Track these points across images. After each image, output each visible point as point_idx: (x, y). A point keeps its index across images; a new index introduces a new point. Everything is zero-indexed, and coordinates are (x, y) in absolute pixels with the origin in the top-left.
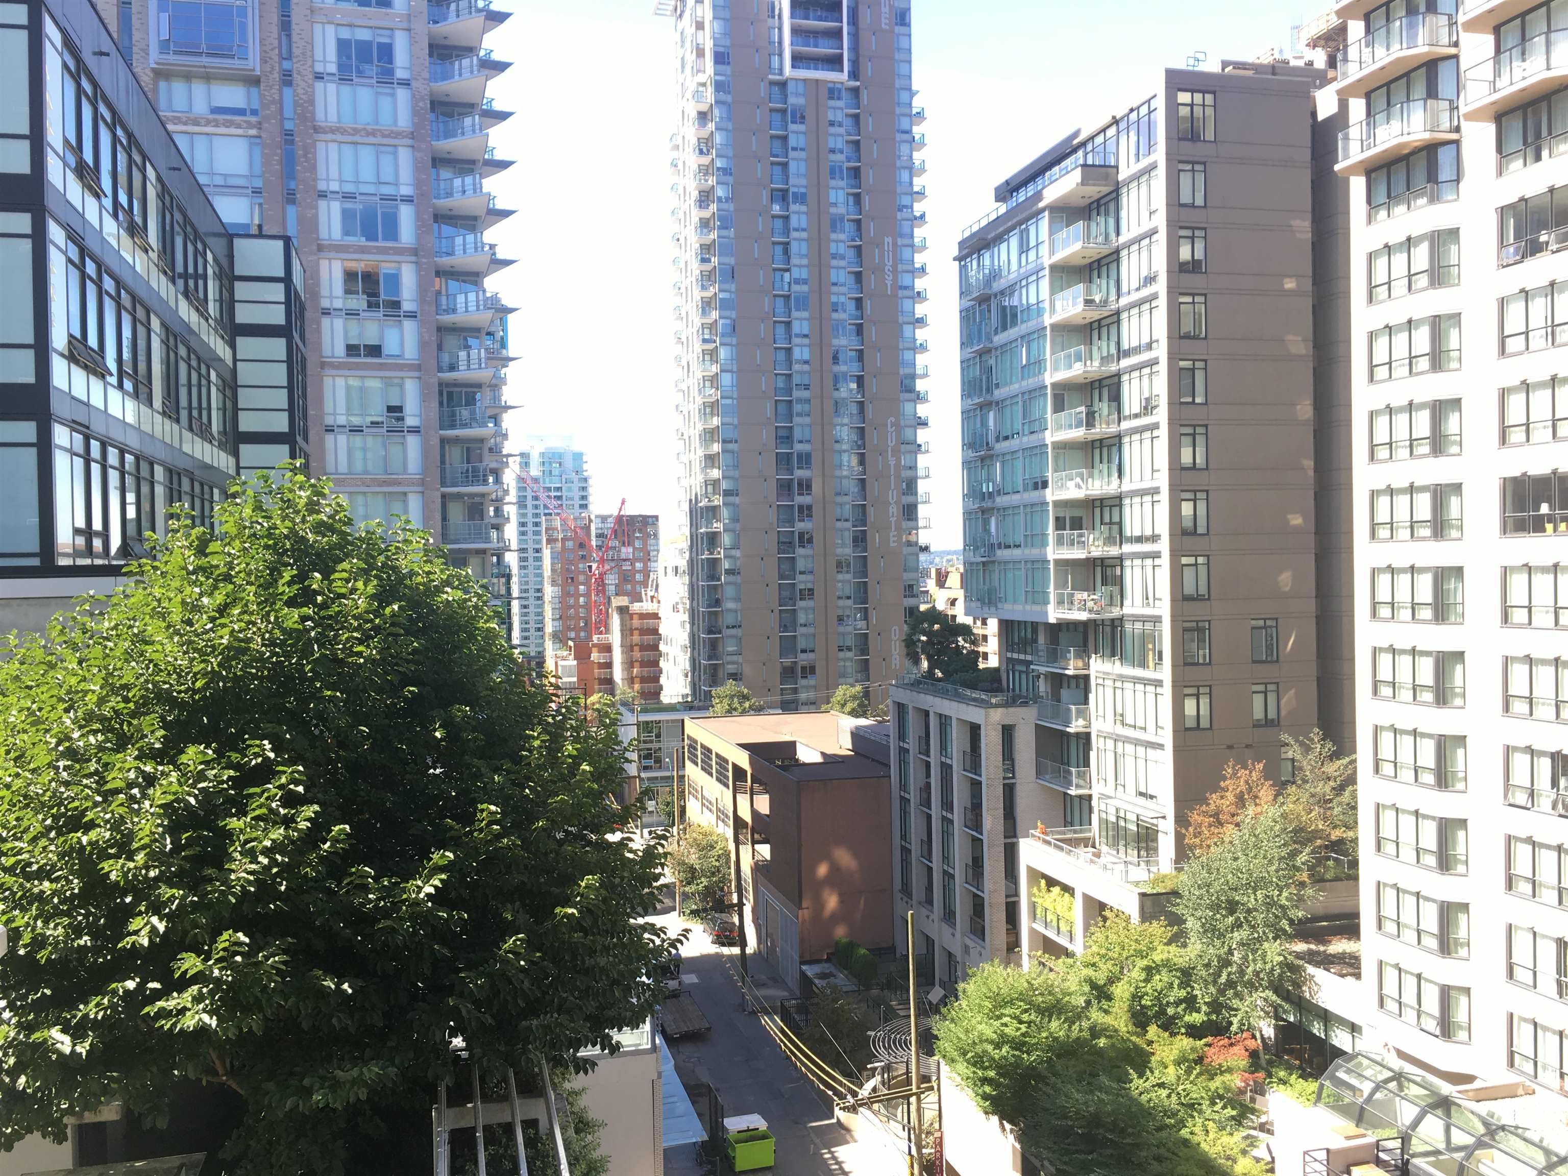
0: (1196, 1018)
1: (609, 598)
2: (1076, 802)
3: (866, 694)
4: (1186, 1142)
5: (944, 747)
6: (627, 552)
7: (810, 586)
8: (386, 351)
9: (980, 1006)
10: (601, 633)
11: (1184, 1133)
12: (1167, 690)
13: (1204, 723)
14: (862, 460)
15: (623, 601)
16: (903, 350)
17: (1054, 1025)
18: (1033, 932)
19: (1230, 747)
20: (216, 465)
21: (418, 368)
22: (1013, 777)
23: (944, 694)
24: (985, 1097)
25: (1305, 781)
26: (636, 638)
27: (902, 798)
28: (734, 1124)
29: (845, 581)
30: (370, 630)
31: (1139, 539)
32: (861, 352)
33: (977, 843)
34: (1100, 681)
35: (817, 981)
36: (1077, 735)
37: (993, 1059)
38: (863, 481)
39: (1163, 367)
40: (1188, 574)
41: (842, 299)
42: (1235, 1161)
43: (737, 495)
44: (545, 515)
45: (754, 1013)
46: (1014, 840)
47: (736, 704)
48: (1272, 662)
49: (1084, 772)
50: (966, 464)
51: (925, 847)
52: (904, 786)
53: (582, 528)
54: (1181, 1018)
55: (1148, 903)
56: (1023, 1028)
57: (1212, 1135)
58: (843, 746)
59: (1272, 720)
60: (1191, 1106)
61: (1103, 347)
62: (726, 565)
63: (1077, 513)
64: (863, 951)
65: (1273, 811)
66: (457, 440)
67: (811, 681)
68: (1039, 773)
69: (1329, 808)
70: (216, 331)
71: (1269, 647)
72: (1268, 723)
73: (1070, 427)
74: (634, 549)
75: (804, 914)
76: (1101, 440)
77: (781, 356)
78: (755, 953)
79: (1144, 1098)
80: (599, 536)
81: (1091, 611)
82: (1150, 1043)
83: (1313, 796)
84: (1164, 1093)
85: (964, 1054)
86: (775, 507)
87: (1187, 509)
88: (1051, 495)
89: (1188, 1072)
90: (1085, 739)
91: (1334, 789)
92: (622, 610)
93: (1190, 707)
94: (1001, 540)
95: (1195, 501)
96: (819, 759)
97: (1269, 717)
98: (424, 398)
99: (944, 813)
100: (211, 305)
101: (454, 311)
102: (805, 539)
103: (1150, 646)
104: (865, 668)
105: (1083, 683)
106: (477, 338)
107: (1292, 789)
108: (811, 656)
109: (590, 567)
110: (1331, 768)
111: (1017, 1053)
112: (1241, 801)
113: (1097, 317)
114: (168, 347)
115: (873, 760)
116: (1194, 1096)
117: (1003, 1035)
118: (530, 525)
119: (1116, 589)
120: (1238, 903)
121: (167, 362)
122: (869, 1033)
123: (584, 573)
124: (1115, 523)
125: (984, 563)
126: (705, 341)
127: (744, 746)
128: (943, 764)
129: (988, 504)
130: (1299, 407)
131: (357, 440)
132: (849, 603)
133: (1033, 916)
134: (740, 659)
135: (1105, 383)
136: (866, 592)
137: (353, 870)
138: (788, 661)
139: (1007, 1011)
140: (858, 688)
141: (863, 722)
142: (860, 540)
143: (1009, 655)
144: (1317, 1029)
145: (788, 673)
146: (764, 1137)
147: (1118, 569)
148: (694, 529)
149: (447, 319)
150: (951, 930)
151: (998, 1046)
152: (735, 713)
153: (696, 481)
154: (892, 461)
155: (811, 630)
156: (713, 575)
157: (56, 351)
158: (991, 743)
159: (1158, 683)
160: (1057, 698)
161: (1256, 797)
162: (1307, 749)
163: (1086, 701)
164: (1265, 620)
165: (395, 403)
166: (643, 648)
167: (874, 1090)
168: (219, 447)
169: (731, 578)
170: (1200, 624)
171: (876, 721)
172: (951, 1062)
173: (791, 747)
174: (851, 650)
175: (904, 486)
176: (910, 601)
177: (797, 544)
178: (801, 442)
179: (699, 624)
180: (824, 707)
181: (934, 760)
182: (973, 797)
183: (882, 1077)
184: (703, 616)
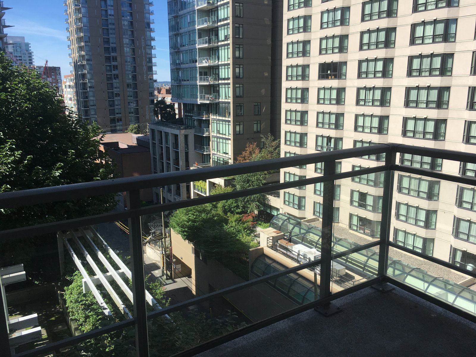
0: (239, 210)
2: (206, 156)
3: (139, 127)
4: (238, 240)
5: (167, 142)
7: (118, 92)
11: (237, 238)
12: (231, 123)
13: (241, 132)
14: (133, 50)
16: (146, 13)
17: (203, 215)
18: (194, 192)
19: (248, 139)
22: (188, 150)
23: (166, 126)
24: (185, 235)
25: (267, 147)
27: (154, 158)
29: (130, 91)
31: (224, 79)
32: (131, 13)
33: (178, 169)
34: (213, 121)
36: (206, 137)
37: (186, 225)
38: (134, 58)
39: (231, 26)
40: (238, 90)
42: (250, 243)
43: (91, 61)
46: (189, 168)
48: (259, 115)
49: (208, 148)
50: (171, 54)
51: (162, 171)
52: (154, 154)
54: (235, 211)
55: (227, 182)
56: (195, 217)
57: (244, 237)
58: (134, 143)
59: (259, 131)
60: (239, 231)
61: (214, 18)
62: (89, 85)
63: (206, 71)
64: (144, 202)
65: (259, 155)
67: (120, 123)
68: (195, 149)
69: (273, 154)
71: (258, 111)
72: (258, 132)
73: (203, 43)
74: (52, 79)
76: (213, 48)
77: (104, 13)
79: (227, 230)
81: (210, 101)
82: (228, 217)
83: (269, 151)
84: (232, 228)
85: (179, 225)
86: (105, 66)
87: (237, 70)
88: (198, 65)
89: (238, 223)
90: (208, 138)
91: (274, 149)
93: (238, 128)
94: (183, 78)
95: (239, 68)
96: (127, 147)
97: (258, 130)
99: (167, 161)
102: (116, 77)
103: (227, 111)
104: (138, 119)
105: (208, 122)
107: (263, 150)
108: (120, 115)
110: (274, 144)
111: (193, 223)
112: (251, 153)
113: (211, 8)
115: (144, 147)
116: (240, 229)
117: (189, 219)
119: (217, 94)
120: (250, 180)
122: (148, 224)
124: (217, 74)
125: (178, 86)
126: (76, 5)
128: (166, 147)
129: (178, 67)
130: (267, 40)
132: (132, 98)
133: (194, 188)
134: (96, 116)
135: (214, 30)
136: (137, 94)
137: (36, 168)
138: (112, 117)
139: (190, 213)
140: (136, 125)
141: (140, 135)
142: (134, 77)
143: (186, 114)
144: (268, 211)
145: (113, 121)
147: (218, 88)
148: (76, 73)
150: (170, 194)
151: (188, 222)
153: (76, 55)
154: (144, 52)
155: (120, 107)
156: (84, 89)
158: (181, 140)
159: (229, 121)
160: (200, 126)
161: (255, 152)
162: (267, 138)
163: (209, 127)
164: (257, 103)
167: (151, 238)
169: (92, 89)
170: (241, 104)
171: (144, 135)
172: (174, 228)
173: (117, 143)
174: (133, 113)
175: (148, 60)
176: (151, 98)
177: (113, 78)
178: (112, 43)
179: (80, 105)
180: (126, 131)
181: (164, 145)
182: (176, 156)
183: (153, 235)
184: (82, 102)
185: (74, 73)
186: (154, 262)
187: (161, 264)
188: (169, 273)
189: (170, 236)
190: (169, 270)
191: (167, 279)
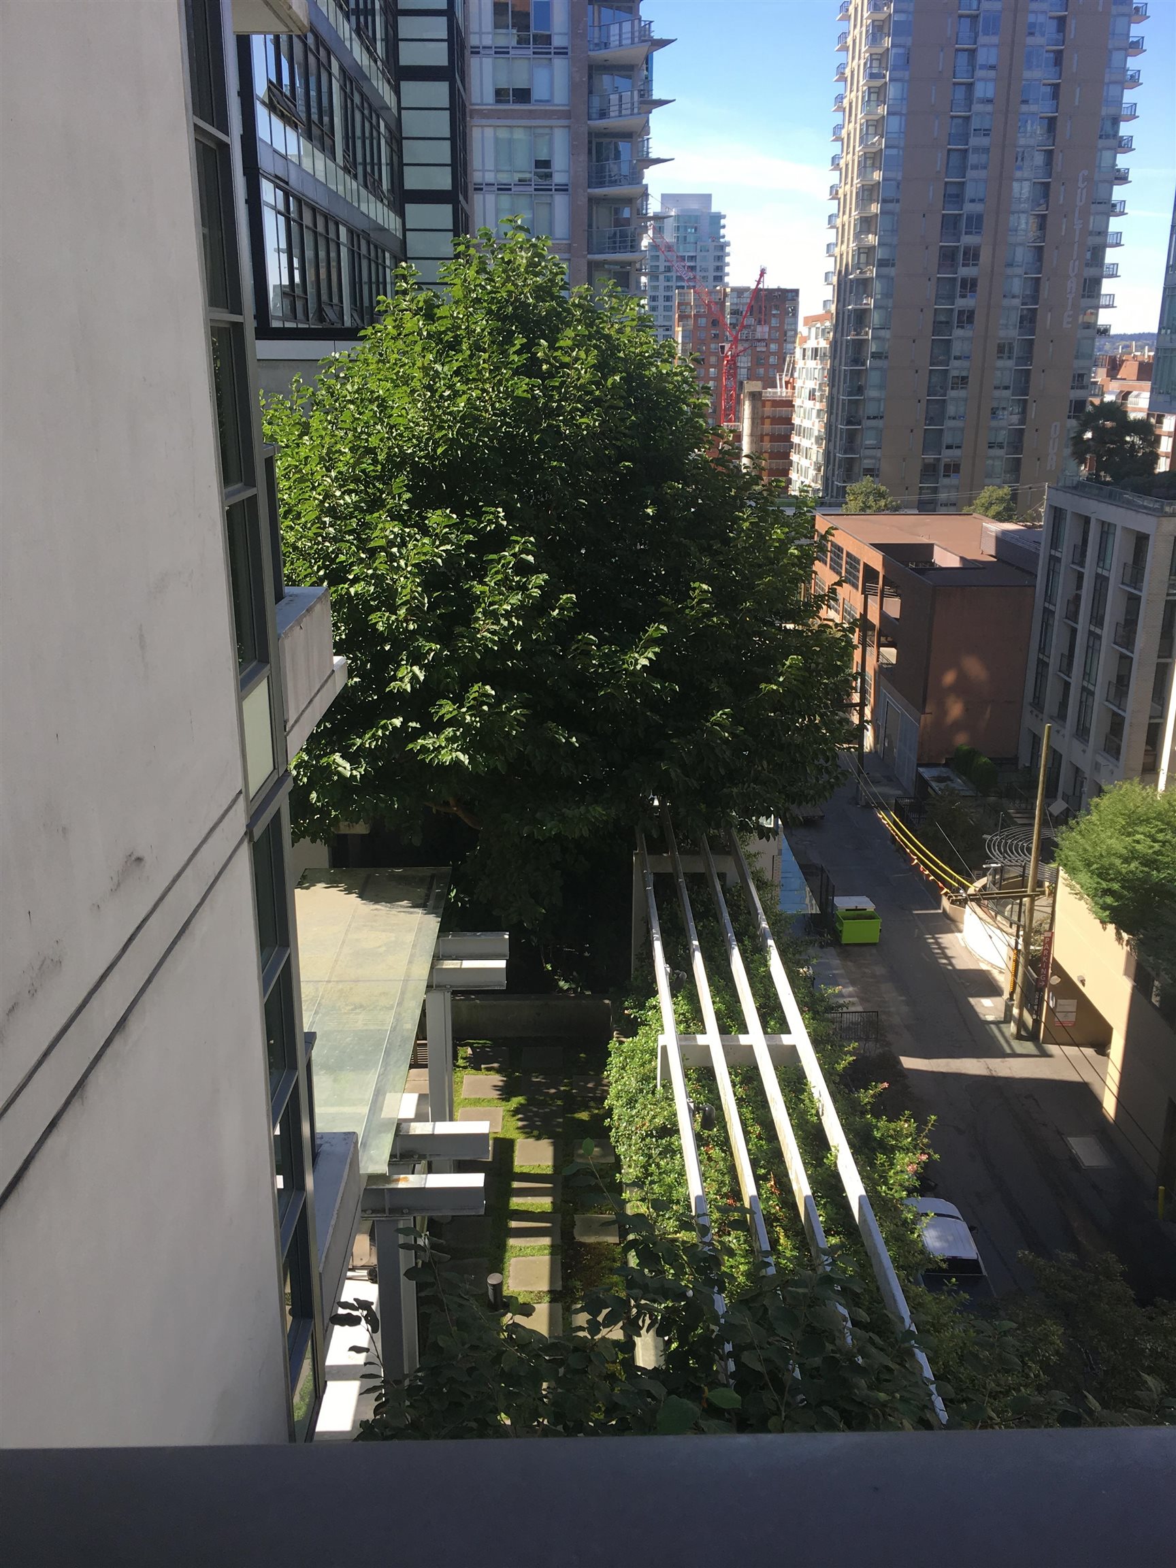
1: (741, 383)
3: (1014, 496)
5: (1101, 558)
6: (762, 331)
7: (964, 374)
8: (535, 95)
9: (1112, 821)
10: (730, 421)
14: (1042, 222)
15: (755, 386)
16: (1108, 84)
20: (386, 226)
21: (567, 115)
23: (1111, 498)
24: (1105, 907)
26: (767, 427)
27: (1045, 610)
28: (843, 903)
29: (1006, 367)
30: (591, 402)
32: (1056, 87)
33: (1125, 662)
35: (934, 784)
37: (1121, 873)
38: (1040, 250)
41: (1041, 19)
43: (893, 265)
44: (678, 287)
45: (868, 806)
46: (1169, 660)
47: (871, 502)
51: (1065, 661)
52: (1049, 597)
53: (716, 303)
56: (1157, 846)
58: (986, 551)
62: (873, 347)
64: (984, 760)
66: (604, 200)
67: (953, 480)
70: (383, 73)
74: (770, 328)
75: (926, 719)
77: (960, 94)
78: (870, 752)
80: (734, 313)
85: (1089, 865)
86: (934, 281)
92: (755, 397)
96: (958, 564)
98: (573, 150)
99: (1092, 628)
100: (379, 44)
101: (606, 45)
102: (967, 317)
104: (1015, 467)
106: (629, 77)
108: (957, 452)
109: (723, 347)
111: (1146, 869)
114: (345, 92)
115: (1018, 568)
117: (1133, 851)
118: (661, 299)
121: (345, 108)
122: (984, 836)
123: (715, 354)
126: (872, 76)
127: (877, 546)
128: (1098, 576)
131: (505, 200)
132: (1007, 393)
134: (878, 453)
136: (1027, 381)
137: (580, 637)
138: (930, 457)
139: (1140, 829)
140: (1006, 490)
141: (1011, 526)
142: (1029, 320)
145: (930, 471)
146: (871, 917)
148: (841, 307)
149: (601, 55)
150: (1082, 746)
151: (1126, 860)
152: (868, 511)
153: (848, 246)
154: (1078, 224)
155: (959, 424)
156: (857, 360)
157: (258, 98)
158: (1158, 555)
165: (543, 157)
166: (775, 438)
167: (984, 887)
168: (388, 206)
169: (879, 363)
171: (1025, 526)
172: (1072, 871)
173: (926, 550)
174: (1002, 447)
175: (1088, 255)
176: (1077, 394)
177: (956, 325)
178: (972, 201)
179: (837, 414)
180: (966, 510)
181: (1089, 571)
182: (1128, 612)
183: (994, 877)
184: (843, 404)
185: (833, 308)
186: (984, 967)
187: (1004, 981)
188: (1028, 1019)
189: (1053, 893)
190: (1032, 1006)
191: (1019, 1037)
